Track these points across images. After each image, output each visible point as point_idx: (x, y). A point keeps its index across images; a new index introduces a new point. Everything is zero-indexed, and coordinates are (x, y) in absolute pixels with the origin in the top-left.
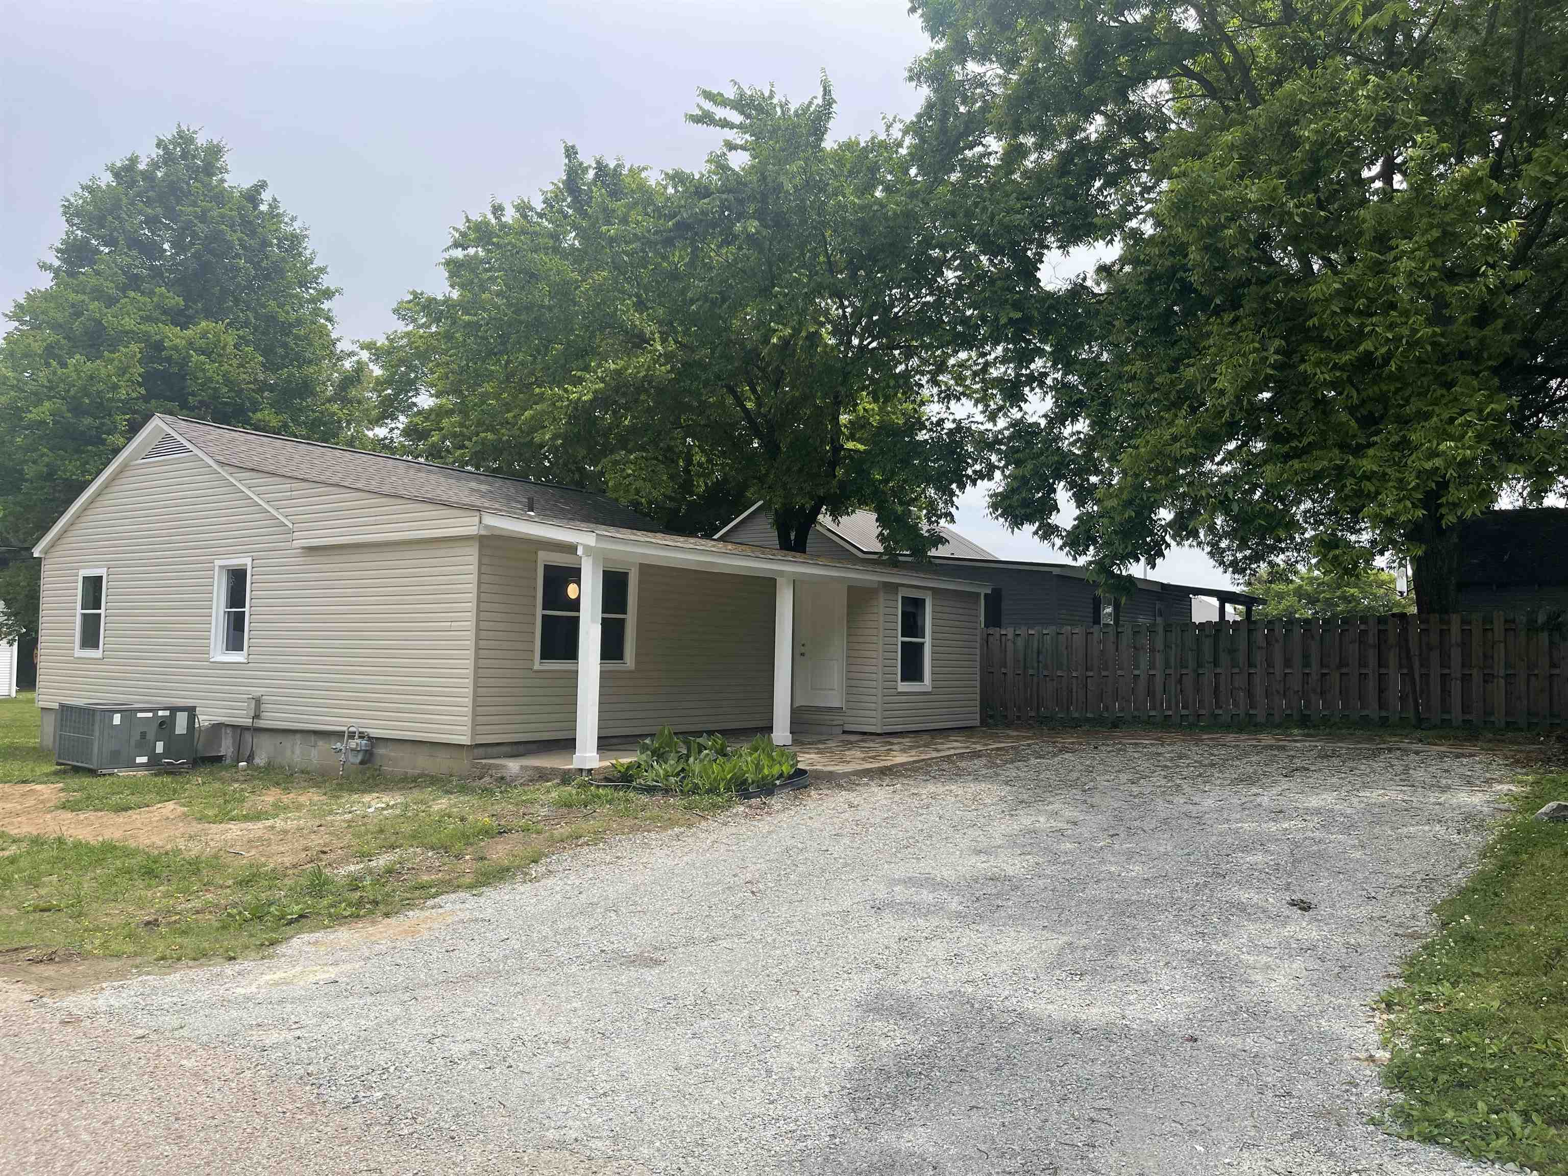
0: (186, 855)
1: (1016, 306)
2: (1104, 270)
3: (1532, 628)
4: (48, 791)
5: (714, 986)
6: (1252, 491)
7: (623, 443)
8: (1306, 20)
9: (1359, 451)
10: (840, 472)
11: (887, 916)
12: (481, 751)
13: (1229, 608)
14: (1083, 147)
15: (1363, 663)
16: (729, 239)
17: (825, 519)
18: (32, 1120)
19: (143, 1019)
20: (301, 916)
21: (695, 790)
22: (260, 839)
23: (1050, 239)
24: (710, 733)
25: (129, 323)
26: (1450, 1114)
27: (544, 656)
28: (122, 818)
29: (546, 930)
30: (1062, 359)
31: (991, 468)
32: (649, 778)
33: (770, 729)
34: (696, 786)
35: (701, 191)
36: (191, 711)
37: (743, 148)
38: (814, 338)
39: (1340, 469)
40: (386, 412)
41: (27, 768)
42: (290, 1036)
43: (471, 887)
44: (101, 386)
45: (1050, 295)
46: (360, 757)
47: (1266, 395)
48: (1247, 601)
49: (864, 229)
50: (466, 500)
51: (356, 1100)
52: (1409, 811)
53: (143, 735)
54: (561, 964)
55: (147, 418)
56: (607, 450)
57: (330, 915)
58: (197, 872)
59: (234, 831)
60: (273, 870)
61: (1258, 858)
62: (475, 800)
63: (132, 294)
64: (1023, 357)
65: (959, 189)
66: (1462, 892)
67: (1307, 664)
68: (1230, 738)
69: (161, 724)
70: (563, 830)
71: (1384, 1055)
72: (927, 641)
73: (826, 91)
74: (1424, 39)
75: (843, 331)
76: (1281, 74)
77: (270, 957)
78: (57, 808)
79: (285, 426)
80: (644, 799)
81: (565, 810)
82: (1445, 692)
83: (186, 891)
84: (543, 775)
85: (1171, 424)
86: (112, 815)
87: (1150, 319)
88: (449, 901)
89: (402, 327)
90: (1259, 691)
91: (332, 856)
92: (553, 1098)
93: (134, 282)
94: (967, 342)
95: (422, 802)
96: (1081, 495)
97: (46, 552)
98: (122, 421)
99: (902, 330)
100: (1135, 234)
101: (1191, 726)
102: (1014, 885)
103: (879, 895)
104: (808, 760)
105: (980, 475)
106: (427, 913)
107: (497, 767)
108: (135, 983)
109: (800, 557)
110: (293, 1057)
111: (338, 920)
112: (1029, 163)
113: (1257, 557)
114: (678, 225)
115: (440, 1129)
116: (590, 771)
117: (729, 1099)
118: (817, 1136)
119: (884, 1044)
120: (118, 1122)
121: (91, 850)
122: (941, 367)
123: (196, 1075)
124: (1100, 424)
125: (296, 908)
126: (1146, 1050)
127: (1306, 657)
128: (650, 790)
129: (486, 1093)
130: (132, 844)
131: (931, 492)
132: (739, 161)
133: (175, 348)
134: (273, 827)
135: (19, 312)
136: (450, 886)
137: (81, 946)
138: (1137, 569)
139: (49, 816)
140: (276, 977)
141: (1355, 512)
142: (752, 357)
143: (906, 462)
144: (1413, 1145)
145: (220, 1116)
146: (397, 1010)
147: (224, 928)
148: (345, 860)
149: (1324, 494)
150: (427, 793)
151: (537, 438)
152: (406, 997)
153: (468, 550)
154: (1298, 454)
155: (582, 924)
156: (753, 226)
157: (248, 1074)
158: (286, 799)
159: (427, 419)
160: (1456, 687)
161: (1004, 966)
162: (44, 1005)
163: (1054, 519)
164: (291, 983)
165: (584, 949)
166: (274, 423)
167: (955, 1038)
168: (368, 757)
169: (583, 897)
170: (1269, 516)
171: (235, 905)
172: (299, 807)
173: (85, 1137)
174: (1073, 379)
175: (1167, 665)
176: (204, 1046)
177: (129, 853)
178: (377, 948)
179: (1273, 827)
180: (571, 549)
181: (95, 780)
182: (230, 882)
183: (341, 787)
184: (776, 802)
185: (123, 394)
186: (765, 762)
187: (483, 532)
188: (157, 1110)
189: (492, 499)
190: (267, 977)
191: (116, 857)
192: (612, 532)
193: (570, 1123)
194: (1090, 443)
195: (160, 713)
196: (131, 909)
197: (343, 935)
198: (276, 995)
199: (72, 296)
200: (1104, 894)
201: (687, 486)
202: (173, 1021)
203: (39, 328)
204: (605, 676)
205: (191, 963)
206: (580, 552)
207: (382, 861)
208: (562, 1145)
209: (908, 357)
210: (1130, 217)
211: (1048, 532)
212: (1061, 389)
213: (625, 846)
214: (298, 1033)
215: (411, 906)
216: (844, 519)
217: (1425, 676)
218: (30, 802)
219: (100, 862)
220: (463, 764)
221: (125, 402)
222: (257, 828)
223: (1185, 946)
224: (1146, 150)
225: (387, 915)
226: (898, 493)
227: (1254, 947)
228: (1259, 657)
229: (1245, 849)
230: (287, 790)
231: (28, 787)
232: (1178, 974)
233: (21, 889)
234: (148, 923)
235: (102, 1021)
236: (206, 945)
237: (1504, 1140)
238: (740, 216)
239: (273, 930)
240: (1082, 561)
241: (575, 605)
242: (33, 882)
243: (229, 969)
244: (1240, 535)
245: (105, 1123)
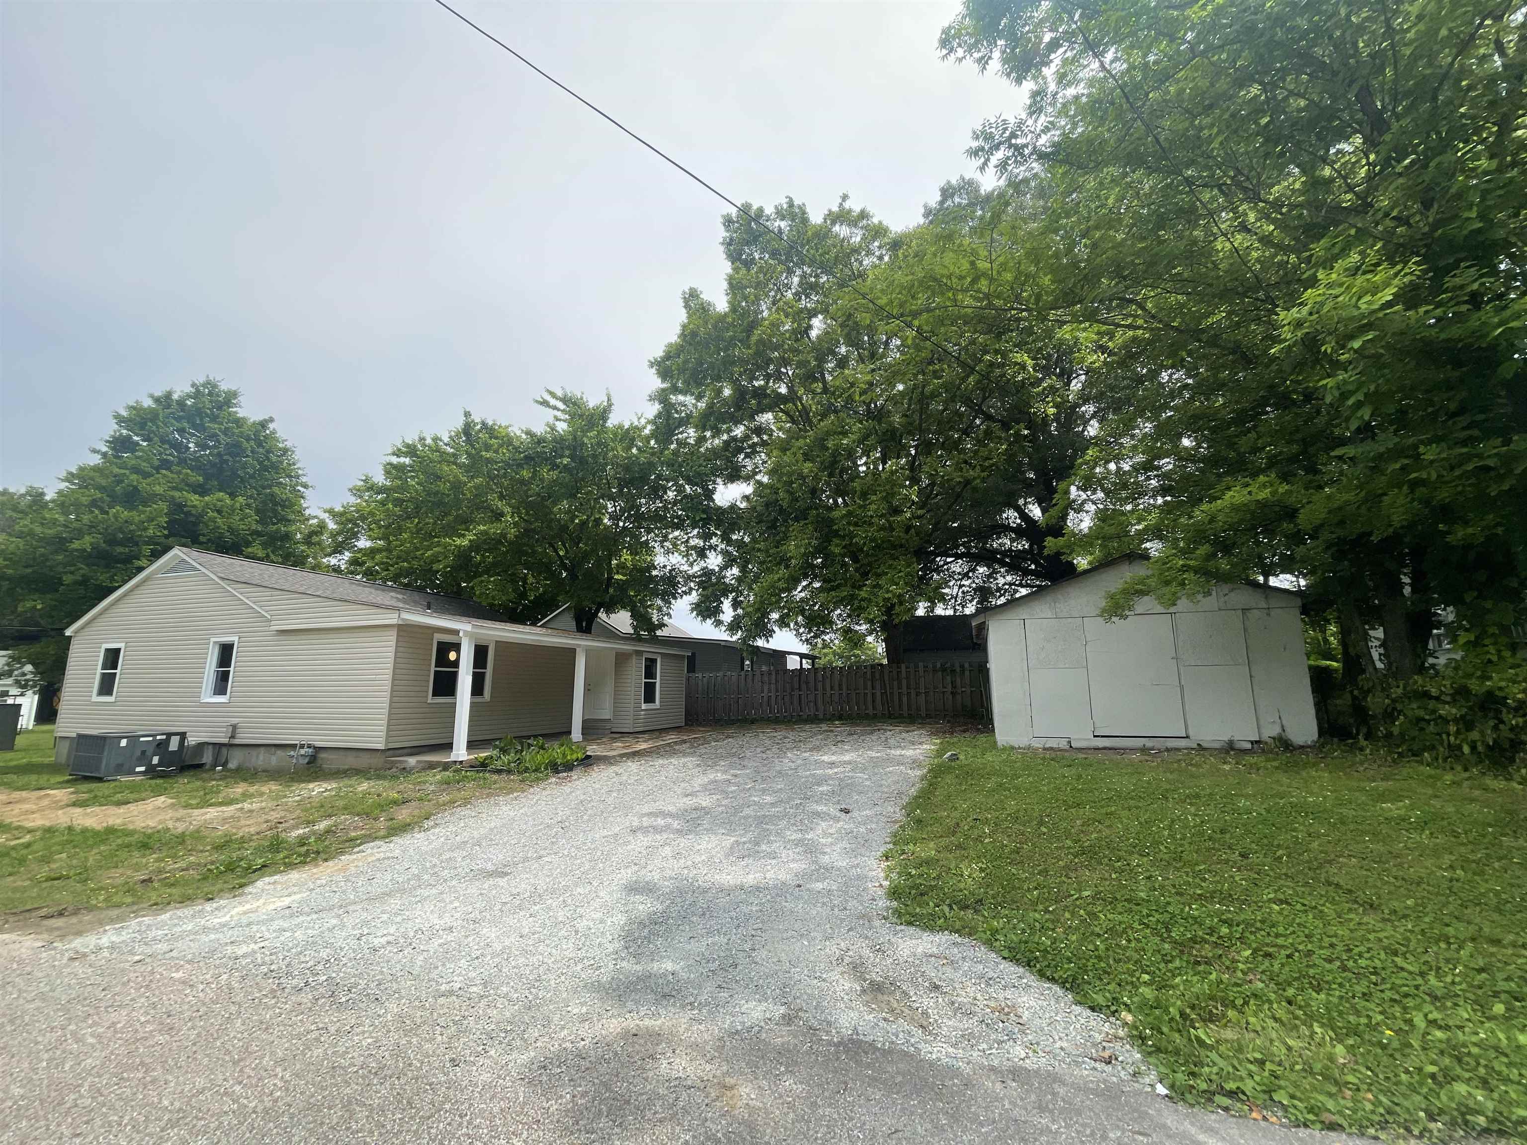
0: (173, 832)
1: (704, 511)
2: (746, 498)
3: (935, 671)
4: (60, 794)
5: (542, 886)
6: (814, 605)
7: (487, 572)
8: (833, 393)
9: (860, 588)
10: (611, 590)
11: (639, 835)
12: (391, 752)
13: (804, 661)
14: (734, 439)
15: (865, 688)
16: (554, 467)
17: (602, 615)
18: (44, 1035)
19: (139, 949)
20: (264, 866)
21: (526, 770)
22: (232, 817)
23: (719, 480)
24: (535, 736)
25: (158, 489)
26: (918, 910)
27: (435, 694)
28: (122, 810)
29: (435, 861)
30: (726, 538)
31: (691, 589)
32: (498, 764)
33: (570, 733)
34: (527, 768)
35: (540, 441)
36: (183, 735)
37: (564, 421)
38: (598, 521)
39: (852, 595)
40: (337, 549)
41: (43, 779)
42: (256, 947)
43: (384, 837)
44: (133, 527)
45: (720, 508)
46: (306, 760)
47: (819, 560)
48: (812, 658)
49: (627, 469)
50: (388, 603)
51: (307, 984)
52: (890, 760)
53: (143, 752)
54: (445, 881)
55: (167, 549)
56: (477, 575)
57: (285, 864)
58: (183, 842)
59: (212, 813)
60: (242, 837)
61: (824, 788)
62: (386, 783)
63: (164, 472)
64: (706, 537)
65: (675, 453)
66: (916, 798)
67: (841, 689)
68: (808, 726)
69: (158, 745)
70: (445, 798)
71: (886, 883)
72: (658, 680)
73: (609, 400)
74: (883, 406)
75: (615, 517)
76: (824, 416)
77: (240, 895)
78: (68, 806)
79: (268, 556)
80: (495, 777)
81: (445, 786)
82: (900, 700)
83: (174, 857)
84: (431, 766)
85: (777, 573)
86: (114, 808)
87: (767, 522)
88: (368, 847)
89: (353, 500)
90: (820, 702)
91: (287, 825)
92: (444, 965)
93: (165, 464)
94: (677, 527)
95: (350, 786)
96: (736, 604)
97: (77, 632)
98: (147, 550)
99: (645, 520)
100: (759, 483)
101: (789, 721)
102: (706, 811)
103: (634, 824)
104: (593, 749)
105: (685, 593)
106: (355, 857)
107: (400, 762)
108: (134, 923)
109: (589, 636)
110: (259, 961)
111: (290, 866)
112: (708, 445)
113: (816, 637)
114: (526, 457)
115: (368, 994)
116: (461, 762)
117: (554, 951)
118: (606, 966)
119: (641, 907)
120: (119, 1026)
121: (96, 833)
122: (665, 538)
123: (184, 983)
124: (743, 569)
125: (260, 861)
126: (777, 895)
127: (840, 685)
128: (499, 772)
129: (399, 967)
130: (131, 827)
131: (659, 602)
132: (562, 427)
133: (194, 506)
134: (242, 809)
135: (70, 477)
136: (370, 838)
137: (88, 902)
138: (760, 643)
139: (60, 812)
140: (245, 908)
141: (858, 616)
142: (564, 528)
143: (646, 586)
144: (903, 927)
145: (203, 1009)
146: (334, 921)
147: (204, 879)
148: (296, 828)
149: (845, 607)
150: (353, 781)
151: (435, 567)
152: (341, 912)
153: (391, 633)
154: (833, 589)
155: (458, 855)
156: (566, 461)
157: (225, 977)
158: (252, 789)
159: (364, 555)
160: (905, 699)
161: (703, 857)
162: (55, 948)
163: (722, 617)
164: (256, 911)
165: (460, 870)
166: (261, 554)
167: (679, 900)
168: (313, 760)
169: (458, 838)
170: (822, 618)
171: (212, 863)
172: (262, 794)
173: (91, 1040)
174: (730, 549)
175: (777, 691)
176: (189, 962)
177: (131, 833)
178: (319, 882)
179: (830, 772)
180: (456, 632)
181: (100, 785)
182: (208, 848)
183: (292, 780)
184: (574, 774)
185: (150, 532)
186: (568, 752)
187: (400, 622)
188: (152, 1011)
189: (405, 603)
190: (236, 910)
191: (119, 837)
192: (480, 622)
193: (456, 978)
194: (739, 580)
195: (158, 737)
196: (129, 873)
197: (294, 875)
198: (244, 920)
199: (116, 470)
200: (752, 814)
201: (523, 595)
202: (163, 947)
203: (86, 487)
204: (473, 705)
205: (178, 905)
206: (461, 634)
207: (322, 826)
208: (451, 993)
209: (648, 533)
210: (756, 473)
211: (718, 623)
212: (725, 553)
213: (483, 805)
214: (262, 944)
215: (342, 853)
216: (613, 616)
217: (891, 693)
218: (46, 802)
219: (103, 842)
220: (377, 761)
221: (150, 538)
222: (230, 810)
223: (793, 837)
224: (764, 444)
225: (326, 860)
226: (642, 601)
227: (825, 834)
228: (820, 685)
229: (819, 784)
230: (252, 784)
231: (43, 793)
232: (790, 852)
233: (34, 866)
234: (144, 881)
235: (106, 954)
236: (190, 891)
237: (942, 920)
238: (562, 457)
239: (241, 877)
240: (735, 638)
241: (456, 664)
242: (46, 860)
243: (208, 906)
244: (809, 626)
245: (109, 1028)
